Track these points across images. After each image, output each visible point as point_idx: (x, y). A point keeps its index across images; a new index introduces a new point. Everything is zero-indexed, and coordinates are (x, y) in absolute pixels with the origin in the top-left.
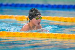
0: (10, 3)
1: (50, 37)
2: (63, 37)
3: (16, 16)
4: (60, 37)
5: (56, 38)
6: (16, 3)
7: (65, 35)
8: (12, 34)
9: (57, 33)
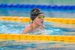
0: (15, 4)
1: (57, 39)
2: (71, 40)
3: (21, 18)
4: (68, 40)
5: (63, 41)
6: (21, 4)
7: (73, 38)
8: (17, 36)
9: (64, 36)
